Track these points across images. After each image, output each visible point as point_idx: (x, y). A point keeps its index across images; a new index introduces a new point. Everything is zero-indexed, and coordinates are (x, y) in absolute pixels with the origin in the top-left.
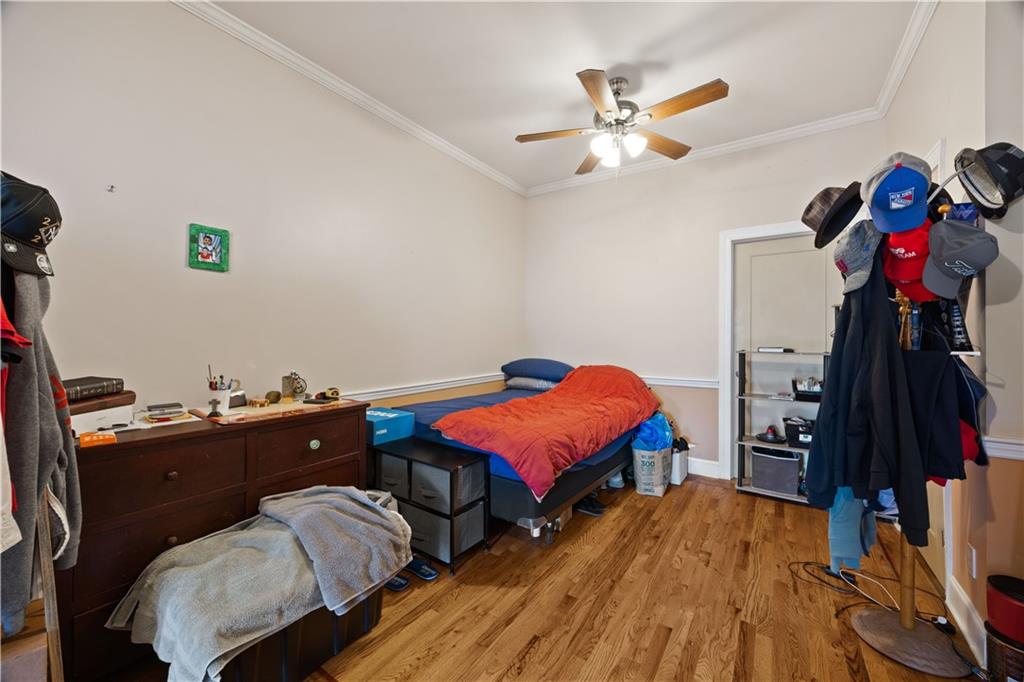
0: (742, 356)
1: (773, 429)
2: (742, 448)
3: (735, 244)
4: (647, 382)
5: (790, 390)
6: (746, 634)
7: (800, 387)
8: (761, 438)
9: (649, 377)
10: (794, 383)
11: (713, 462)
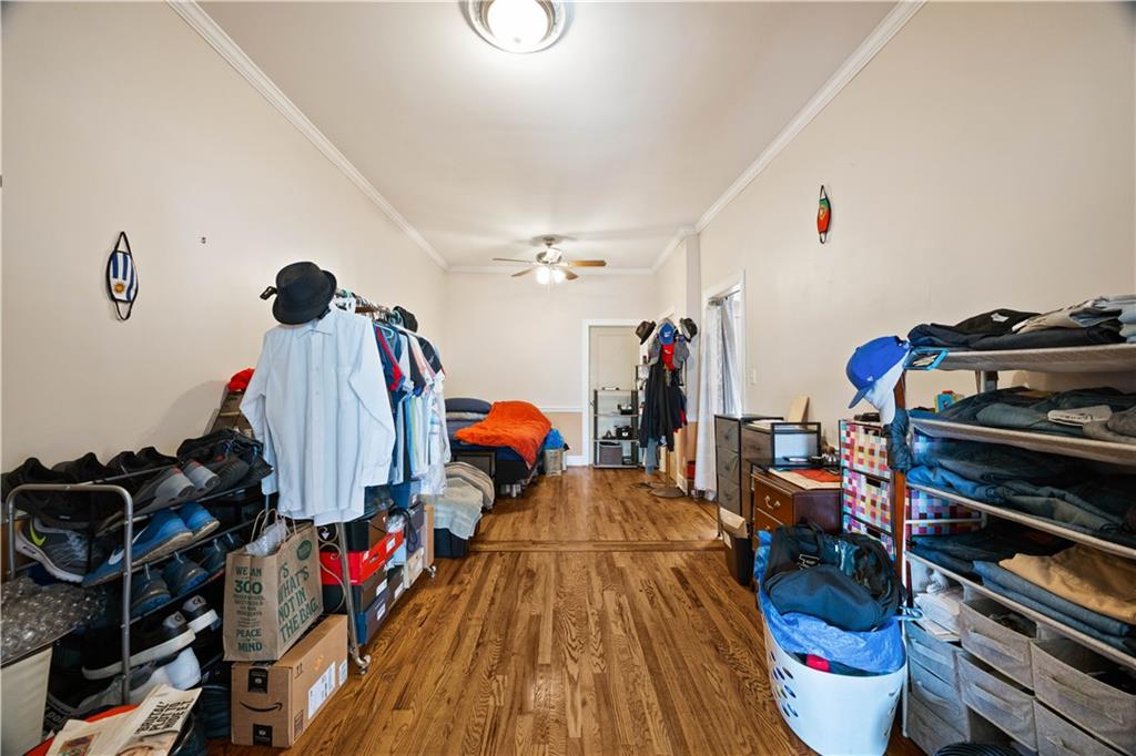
0: (596, 392)
1: (609, 432)
2: (595, 443)
3: (590, 327)
4: (542, 411)
5: (617, 410)
6: (623, 503)
7: (624, 408)
8: (604, 438)
9: (543, 408)
10: (619, 407)
11: (580, 457)
